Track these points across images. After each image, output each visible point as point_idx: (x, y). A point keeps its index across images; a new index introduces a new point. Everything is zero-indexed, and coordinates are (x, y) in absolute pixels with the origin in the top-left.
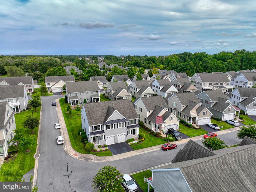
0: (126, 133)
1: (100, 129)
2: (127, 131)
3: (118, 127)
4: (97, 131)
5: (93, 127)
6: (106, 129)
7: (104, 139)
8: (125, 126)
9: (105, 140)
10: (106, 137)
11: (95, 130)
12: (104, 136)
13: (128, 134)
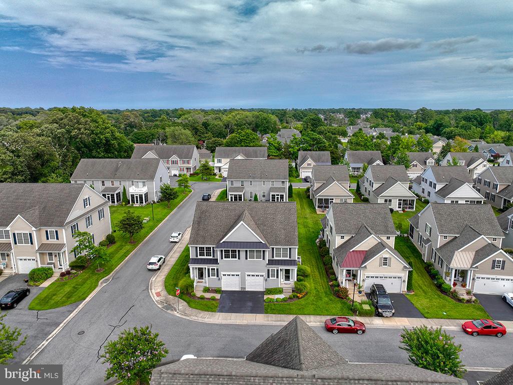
0: (265, 274)
1: (211, 256)
2: (268, 270)
3: (246, 259)
4: (205, 257)
5: (196, 248)
6: (222, 258)
7: (218, 276)
8: (264, 259)
9: (219, 279)
10: (222, 273)
11: (200, 255)
12: (217, 269)
13: (268, 277)
